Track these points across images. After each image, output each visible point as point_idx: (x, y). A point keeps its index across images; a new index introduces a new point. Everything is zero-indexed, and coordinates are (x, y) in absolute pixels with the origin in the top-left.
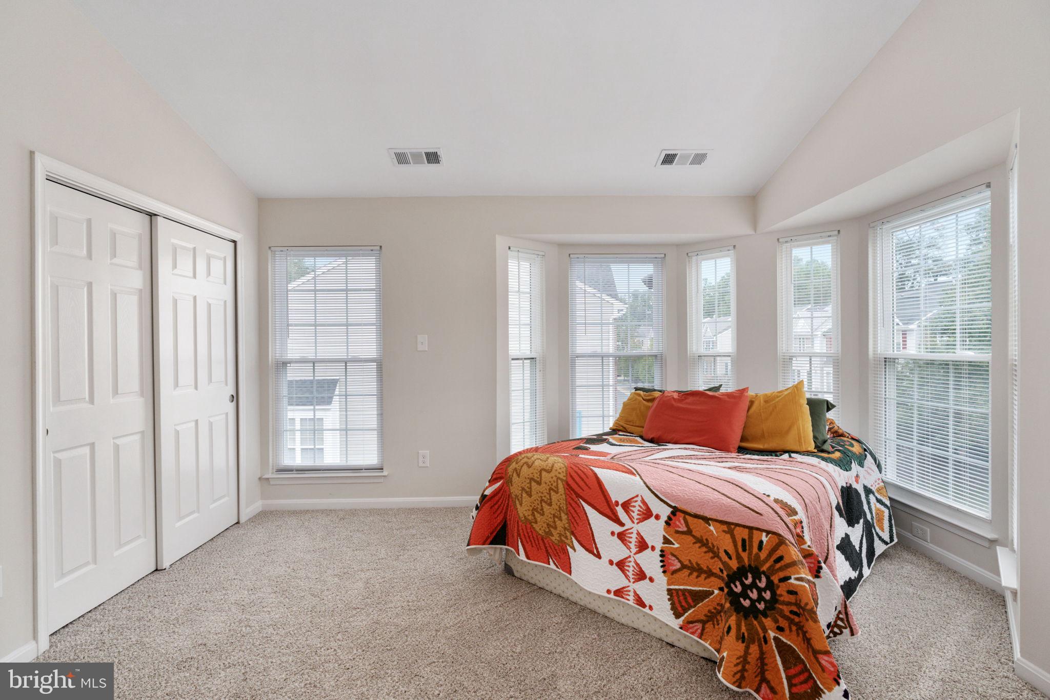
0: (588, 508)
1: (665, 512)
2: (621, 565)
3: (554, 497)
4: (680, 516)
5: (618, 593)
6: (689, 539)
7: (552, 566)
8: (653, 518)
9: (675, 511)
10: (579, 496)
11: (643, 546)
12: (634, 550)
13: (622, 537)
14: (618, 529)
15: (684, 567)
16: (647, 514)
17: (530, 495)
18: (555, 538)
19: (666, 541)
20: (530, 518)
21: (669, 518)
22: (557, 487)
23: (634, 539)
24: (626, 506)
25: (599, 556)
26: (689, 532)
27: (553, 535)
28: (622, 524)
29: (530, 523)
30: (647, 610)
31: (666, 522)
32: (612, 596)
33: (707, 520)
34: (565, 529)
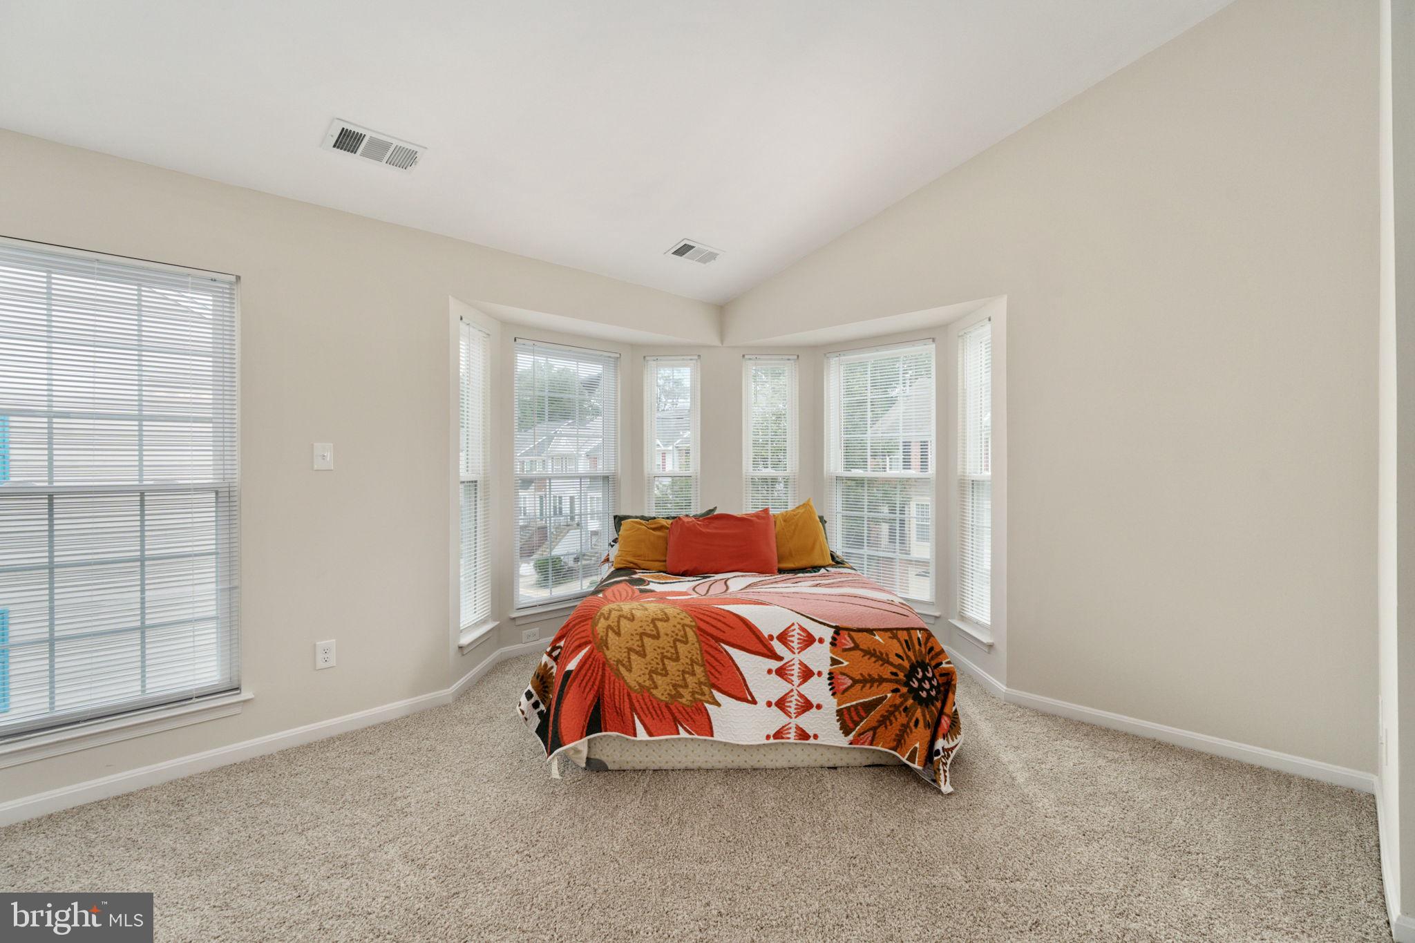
0: (733, 652)
1: (828, 634)
2: (781, 704)
3: (682, 648)
4: (845, 634)
5: (778, 735)
6: (858, 653)
7: (683, 734)
8: (817, 643)
9: (838, 630)
10: (718, 640)
11: (807, 674)
12: (796, 681)
13: (781, 672)
14: (775, 665)
15: (855, 682)
16: (809, 640)
17: (643, 654)
18: (686, 698)
19: (834, 662)
20: (648, 683)
21: (834, 638)
22: (685, 635)
23: (796, 670)
24: (783, 638)
25: (754, 702)
26: (856, 647)
27: (681, 696)
28: (780, 659)
29: (648, 689)
30: (812, 741)
31: (832, 644)
32: (772, 741)
33: (870, 631)
34: (700, 683)
